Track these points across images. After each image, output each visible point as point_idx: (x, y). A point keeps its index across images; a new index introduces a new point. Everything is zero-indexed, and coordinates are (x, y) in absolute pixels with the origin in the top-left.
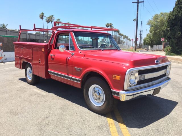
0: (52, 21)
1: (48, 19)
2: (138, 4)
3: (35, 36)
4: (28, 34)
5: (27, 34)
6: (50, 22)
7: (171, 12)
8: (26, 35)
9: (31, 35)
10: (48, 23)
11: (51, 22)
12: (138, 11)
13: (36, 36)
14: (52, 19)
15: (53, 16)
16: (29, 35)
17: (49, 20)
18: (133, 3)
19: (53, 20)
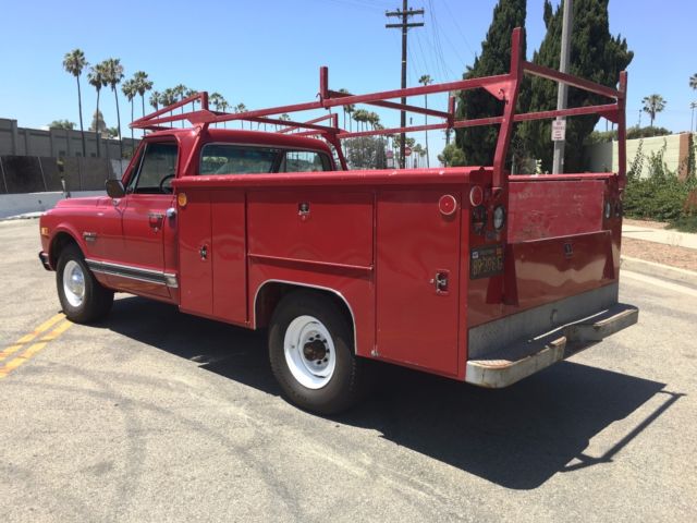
0: (114, 82)
1: (99, 75)
2: (405, 31)
3: (48, 138)
4: (20, 133)
5: (16, 132)
6: (105, 85)
7: (469, 68)
8: (13, 136)
9: (32, 134)
10: (99, 88)
11: (109, 85)
12: (404, 57)
13: (51, 141)
14: (113, 72)
15: (117, 62)
16: (22, 137)
17: (103, 77)
18: (388, 26)
19: (118, 77)
